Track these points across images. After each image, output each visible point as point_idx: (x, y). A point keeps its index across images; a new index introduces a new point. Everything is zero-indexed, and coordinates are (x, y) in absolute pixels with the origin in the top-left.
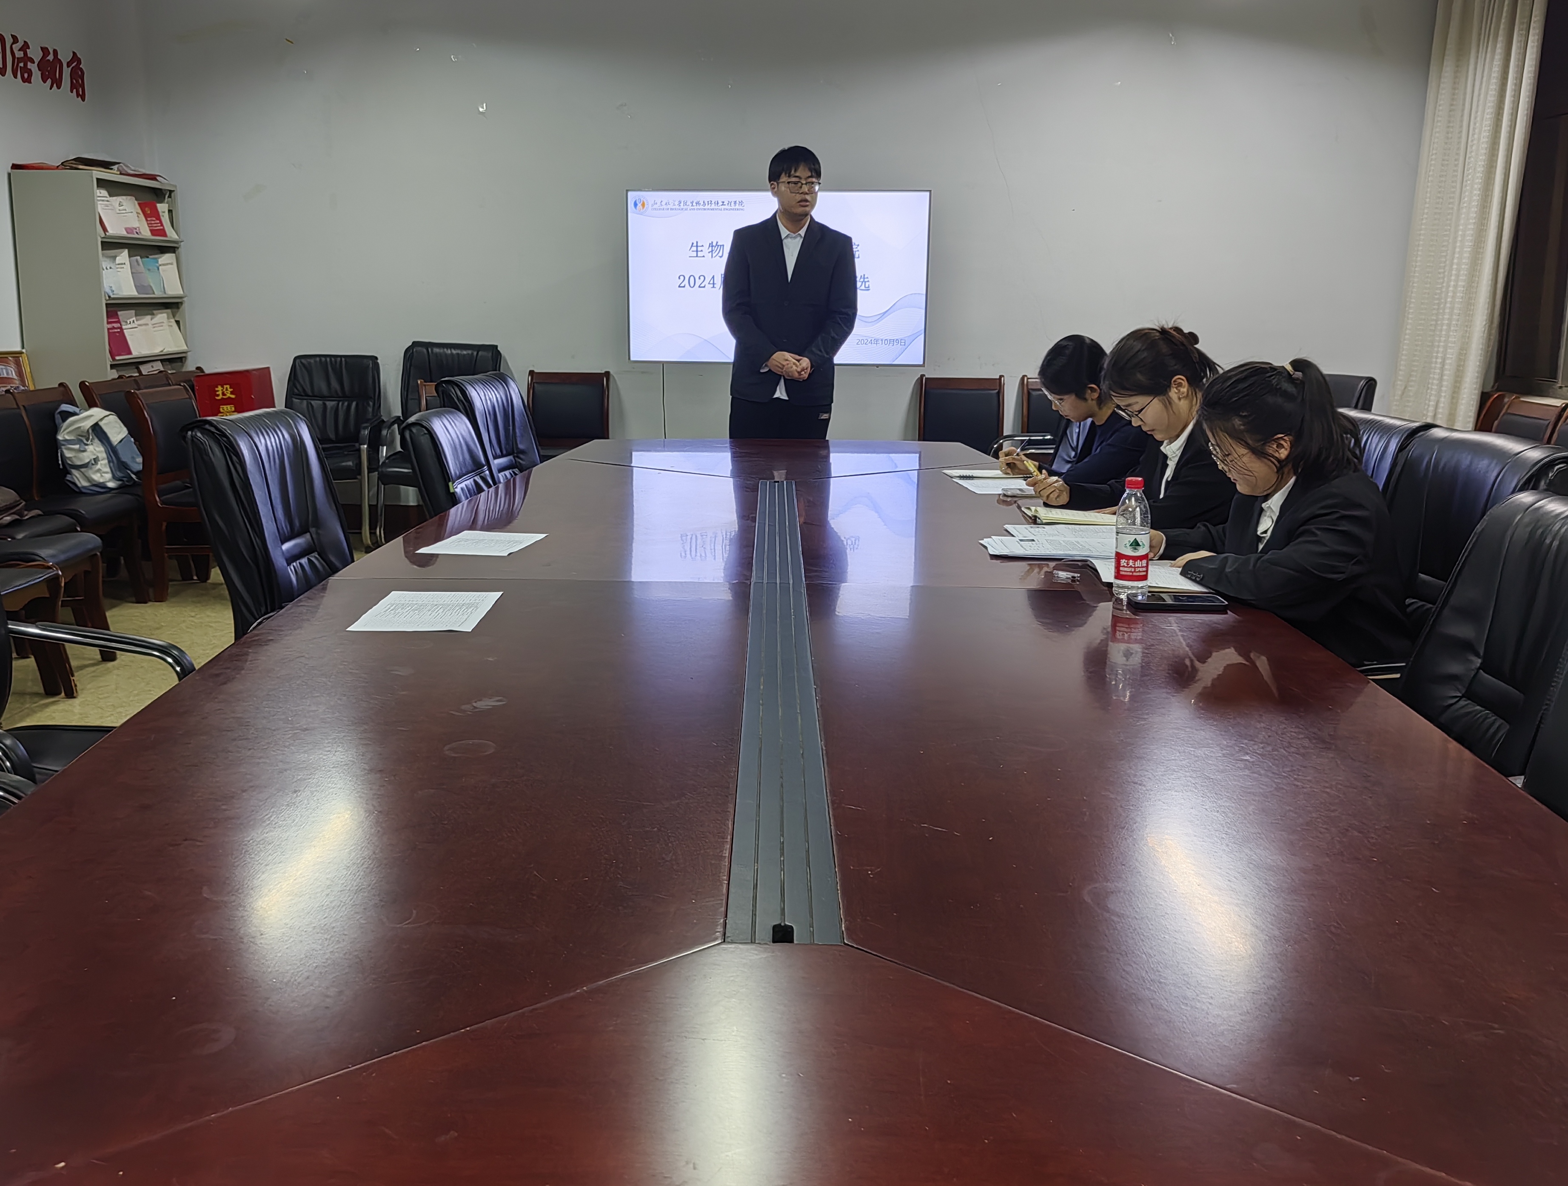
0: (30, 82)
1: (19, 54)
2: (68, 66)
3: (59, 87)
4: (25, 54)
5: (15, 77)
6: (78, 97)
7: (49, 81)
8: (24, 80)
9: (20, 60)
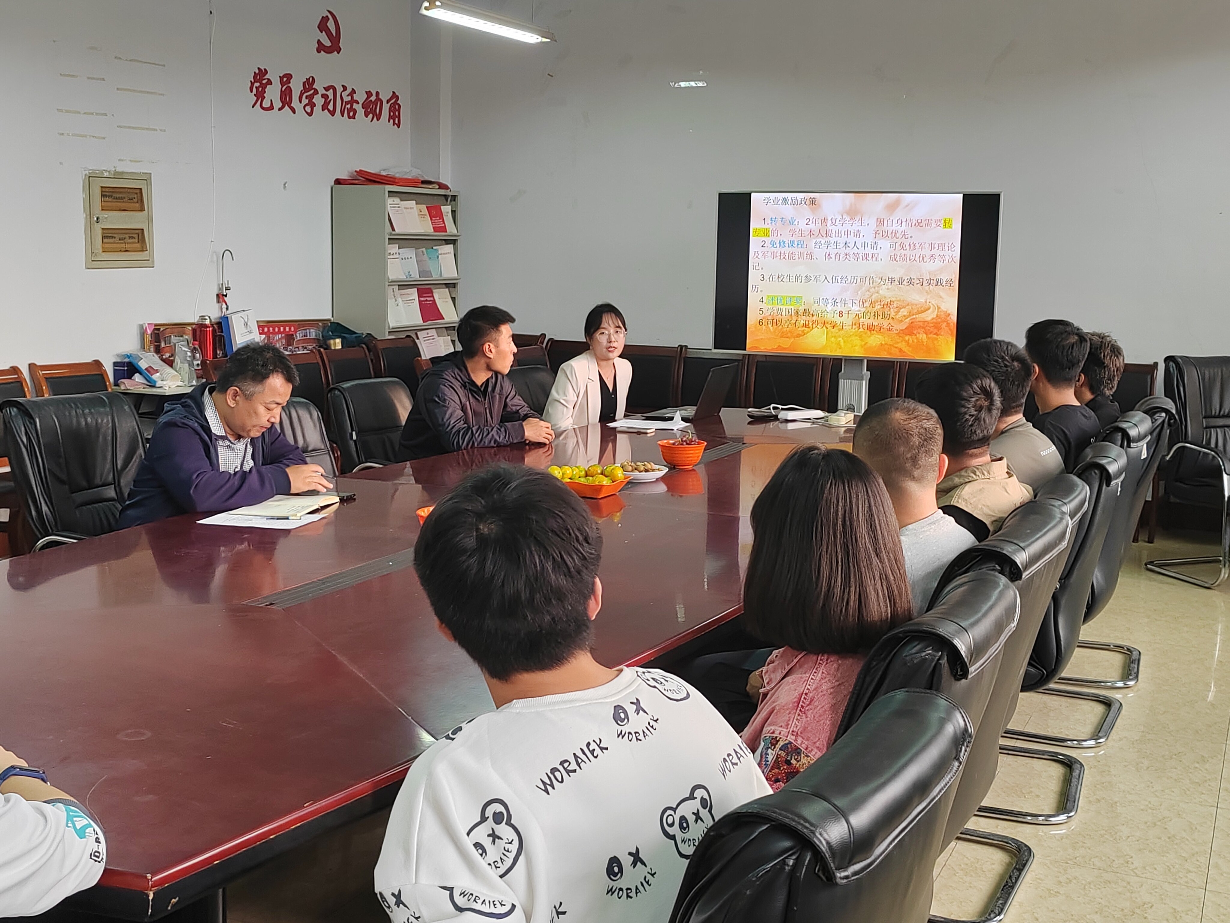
0: (354, 118)
1: (347, 99)
2: (388, 102)
3: (378, 120)
4: (352, 97)
5: (343, 116)
6: (394, 125)
7: (371, 116)
8: (349, 117)
9: (347, 103)
